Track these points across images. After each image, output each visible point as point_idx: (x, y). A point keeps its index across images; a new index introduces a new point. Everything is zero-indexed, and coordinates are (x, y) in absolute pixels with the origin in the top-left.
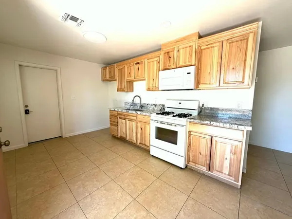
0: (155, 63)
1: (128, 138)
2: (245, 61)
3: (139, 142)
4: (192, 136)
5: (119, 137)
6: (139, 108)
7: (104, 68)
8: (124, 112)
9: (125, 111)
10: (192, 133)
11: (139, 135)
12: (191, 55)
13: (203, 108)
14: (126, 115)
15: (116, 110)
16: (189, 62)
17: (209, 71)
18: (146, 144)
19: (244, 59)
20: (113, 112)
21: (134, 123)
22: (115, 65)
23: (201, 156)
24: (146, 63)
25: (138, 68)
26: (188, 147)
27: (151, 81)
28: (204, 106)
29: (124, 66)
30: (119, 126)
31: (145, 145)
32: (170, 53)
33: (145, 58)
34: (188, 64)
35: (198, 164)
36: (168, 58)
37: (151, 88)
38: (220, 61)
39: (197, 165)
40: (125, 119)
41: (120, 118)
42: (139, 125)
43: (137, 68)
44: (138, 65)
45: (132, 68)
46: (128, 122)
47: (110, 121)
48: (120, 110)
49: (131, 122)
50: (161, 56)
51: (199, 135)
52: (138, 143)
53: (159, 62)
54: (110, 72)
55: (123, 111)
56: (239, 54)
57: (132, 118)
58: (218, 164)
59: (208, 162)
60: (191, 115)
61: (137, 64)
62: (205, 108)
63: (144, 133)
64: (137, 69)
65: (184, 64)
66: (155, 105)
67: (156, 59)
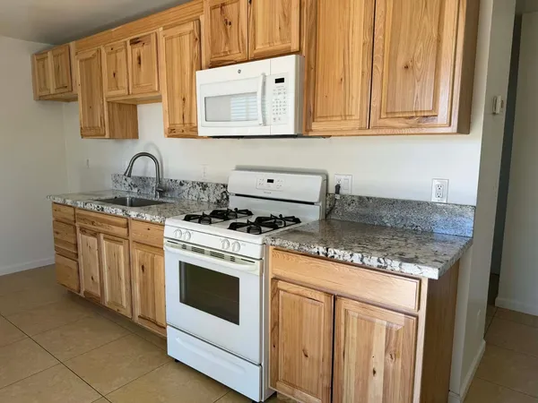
0: (187, 40)
1: (107, 298)
2: (439, 41)
3: (138, 312)
4: (281, 293)
5: (82, 294)
6: (151, 194)
7: (39, 57)
8: (91, 211)
9: (94, 206)
10: (281, 285)
11: (137, 288)
12: (286, 18)
13: (338, 197)
14: (97, 219)
15: (69, 202)
16: (282, 40)
17: (338, 74)
18: (158, 320)
19: (435, 35)
20: (62, 208)
21: (121, 248)
22: (72, 44)
23: (306, 362)
24: (162, 41)
25: (139, 58)
26: (272, 330)
27: (178, 102)
28: (342, 191)
29: (99, 51)
30: (81, 260)
31: (155, 323)
32: (229, 8)
33: (159, 24)
34: (278, 46)
35: (301, 389)
36: (222, 26)
37: (179, 127)
38: (369, 39)
39: (298, 392)
40: (95, 234)
41: (83, 230)
42: (137, 253)
43: (136, 56)
44: (137, 48)
45: (121, 55)
46: (104, 243)
47: (56, 240)
48: (80, 205)
49: (113, 244)
50: (202, 18)
51: (301, 290)
52: (137, 317)
53: (198, 39)
54: (57, 70)
55: (88, 207)
56: (421, 19)
57: (116, 230)
58: (353, 389)
59: (326, 382)
60: (297, 221)
61: (134, 42)
62: (343, 197)
63: (150, 282)
64: (136, 61)
65: (268, 48)
66: (204, 186)
67: (190, 27)
